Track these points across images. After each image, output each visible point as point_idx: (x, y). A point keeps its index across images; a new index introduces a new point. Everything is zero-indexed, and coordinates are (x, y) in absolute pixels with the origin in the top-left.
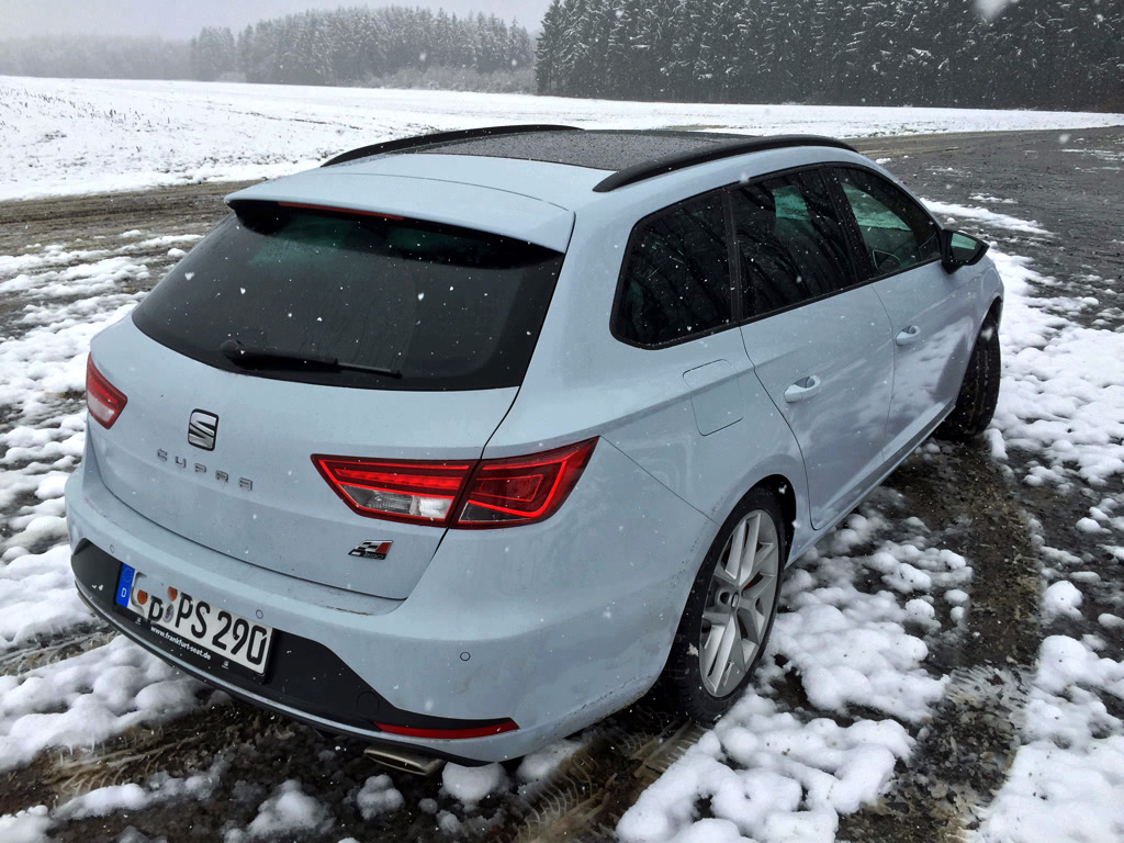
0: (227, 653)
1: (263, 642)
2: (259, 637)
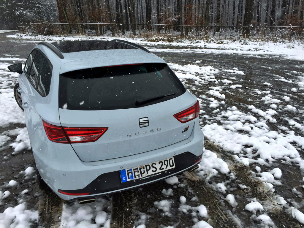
0: (165, 169)
1: (173, 161)
2: (171, 161)
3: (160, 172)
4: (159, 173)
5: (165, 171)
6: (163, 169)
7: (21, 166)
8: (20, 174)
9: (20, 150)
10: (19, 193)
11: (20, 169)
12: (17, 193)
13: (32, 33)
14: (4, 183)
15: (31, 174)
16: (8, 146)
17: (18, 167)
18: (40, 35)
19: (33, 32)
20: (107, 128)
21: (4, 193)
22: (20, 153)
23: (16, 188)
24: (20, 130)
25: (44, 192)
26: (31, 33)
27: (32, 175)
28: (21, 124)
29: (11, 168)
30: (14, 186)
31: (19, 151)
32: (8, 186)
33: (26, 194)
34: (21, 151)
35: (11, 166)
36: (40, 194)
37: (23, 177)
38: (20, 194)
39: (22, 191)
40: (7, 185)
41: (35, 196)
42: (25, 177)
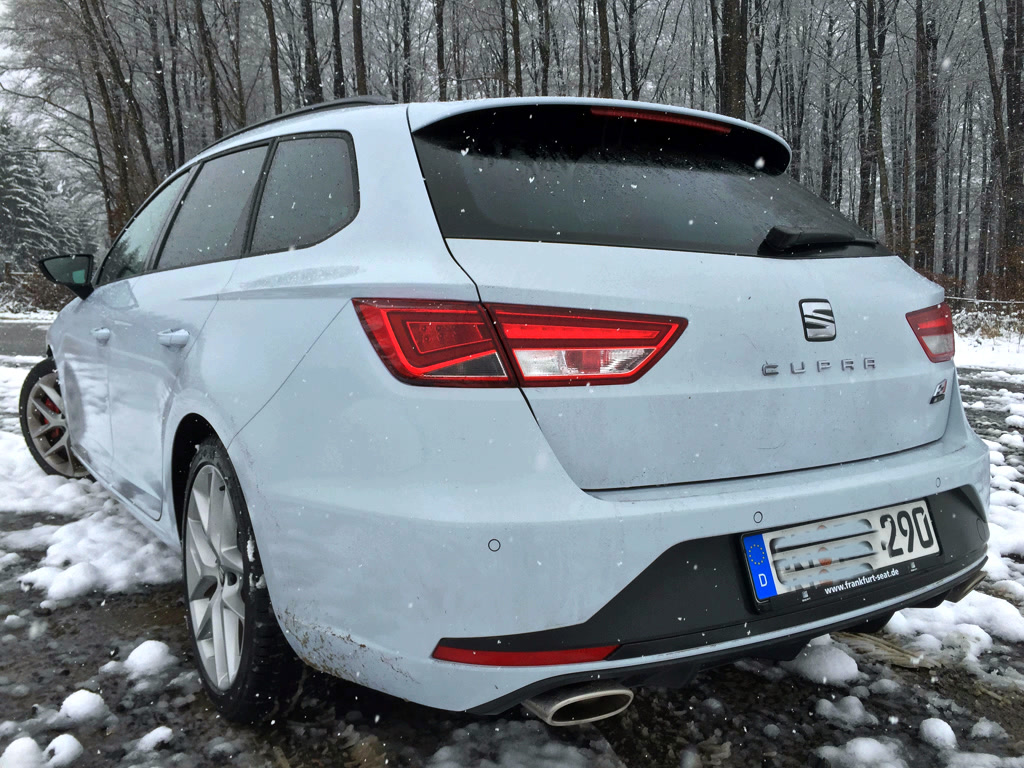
0: (906, 557)
1: (925, 520)
2: (921, 518)
3: (895, 566)
4: (889, 568)
5: (908, 563)
6: (900, 552)
7: (98, 646)
8: (105, 673)
9: (74, 594)
10: (126, 746)
11: (97, 659)
12: (112, 748)
13: (16, 303)
14: (35, 709)
15: (161, 673)
16: (12, 583)
17: (84, 653)
18: (46, 309)
19: (20, 301)
20: (682, 323)
21: (51, 746)
22: (73, 605)
23: (103, 729)
24: (53, 532)
25: (252, 735)
26: (11, 303)
27: (166, 675)
28: (51, 514)
29: (50, 656)
30: (91, 719)
31: (67, 599)
32: (60, 720)
33: (162, 746)
34: (79, 596)
35: (49, 649)
36: (238, 743)
37: (123, 683)
38: (133, 748)
39: (138, 736)
40: (53, 718)
41: (212, 752)
42: (132, 684)
